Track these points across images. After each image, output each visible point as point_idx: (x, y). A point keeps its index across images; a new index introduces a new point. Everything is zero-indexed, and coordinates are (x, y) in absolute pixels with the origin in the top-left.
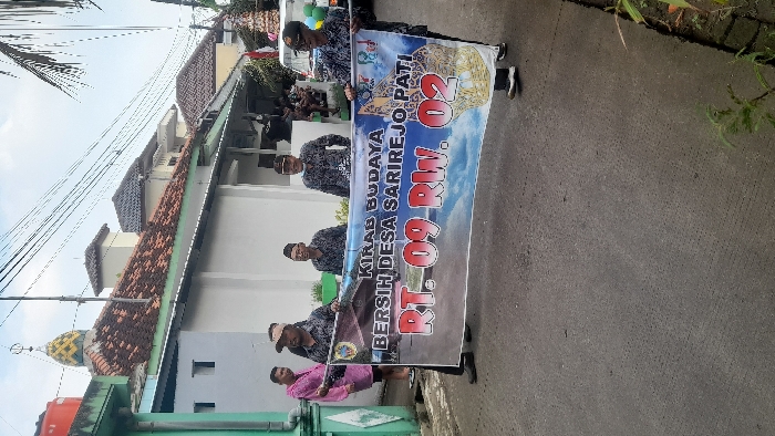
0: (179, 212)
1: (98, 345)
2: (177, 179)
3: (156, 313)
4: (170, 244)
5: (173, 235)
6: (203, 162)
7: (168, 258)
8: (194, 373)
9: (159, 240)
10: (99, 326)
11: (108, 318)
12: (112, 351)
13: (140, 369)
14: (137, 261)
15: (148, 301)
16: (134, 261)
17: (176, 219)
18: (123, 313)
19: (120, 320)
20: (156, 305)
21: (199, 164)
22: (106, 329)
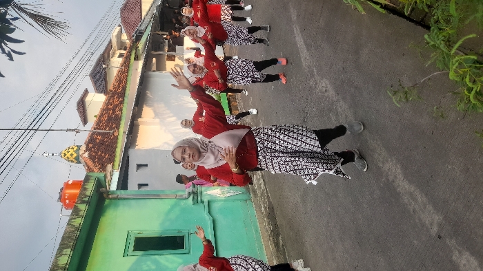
0: (126, 83)
1: (87, 153)
2: (123, 68)
3: (116, 138)
4: (122, 103)
5: (123, 98)
6: (137, 58)
7: (121, 110)
8: (137, 169)
9: (116, 100)
10: (87, 143)
11: (91, 140)
12: (94, 156)
13: (109, 167)
14: (105, 110)
15: (111, 132)
16: (103, 110)
17: (124, 88)
18: (99, 137)
19: (98, 141)
20: (116, 134)
21: (135, 59)
22: (91, 145)
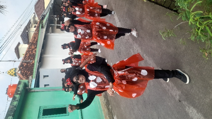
0: (37, 40)
1: (20, 71)
2: (36, 32)
3: (33, 64)
4: (36, 48)
5: (36, 45)
6: (42, 27)
7: (35, 51)
9: (33, 47)
10: (20, 67)
11: (22, 65)
12: (23, 73)
13: (30, 77)
14: (28, 51)
15: (31, 61)
16: (27, 51)
17: (37, 42)
18: (25, 64)
19: (24, 66)
20: (33, 62)
21: (42, 28)
